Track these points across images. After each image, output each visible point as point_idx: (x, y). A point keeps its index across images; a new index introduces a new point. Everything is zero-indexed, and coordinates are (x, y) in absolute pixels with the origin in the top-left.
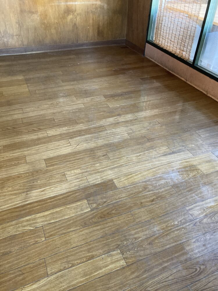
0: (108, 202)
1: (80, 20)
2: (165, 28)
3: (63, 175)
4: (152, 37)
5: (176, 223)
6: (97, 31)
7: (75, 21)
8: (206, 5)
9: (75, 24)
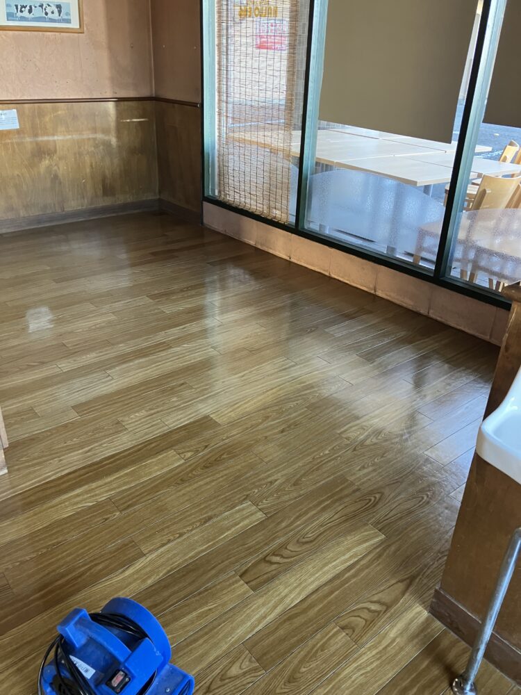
0: (211, 445)
1: (65, 168)
2: (236, 174)
3: (117, 424)
4: (213, 191)
5: (327, 452)
6: (101, 187)
7: (56, 171)
8: (300, 133)
9: (56, 177)
